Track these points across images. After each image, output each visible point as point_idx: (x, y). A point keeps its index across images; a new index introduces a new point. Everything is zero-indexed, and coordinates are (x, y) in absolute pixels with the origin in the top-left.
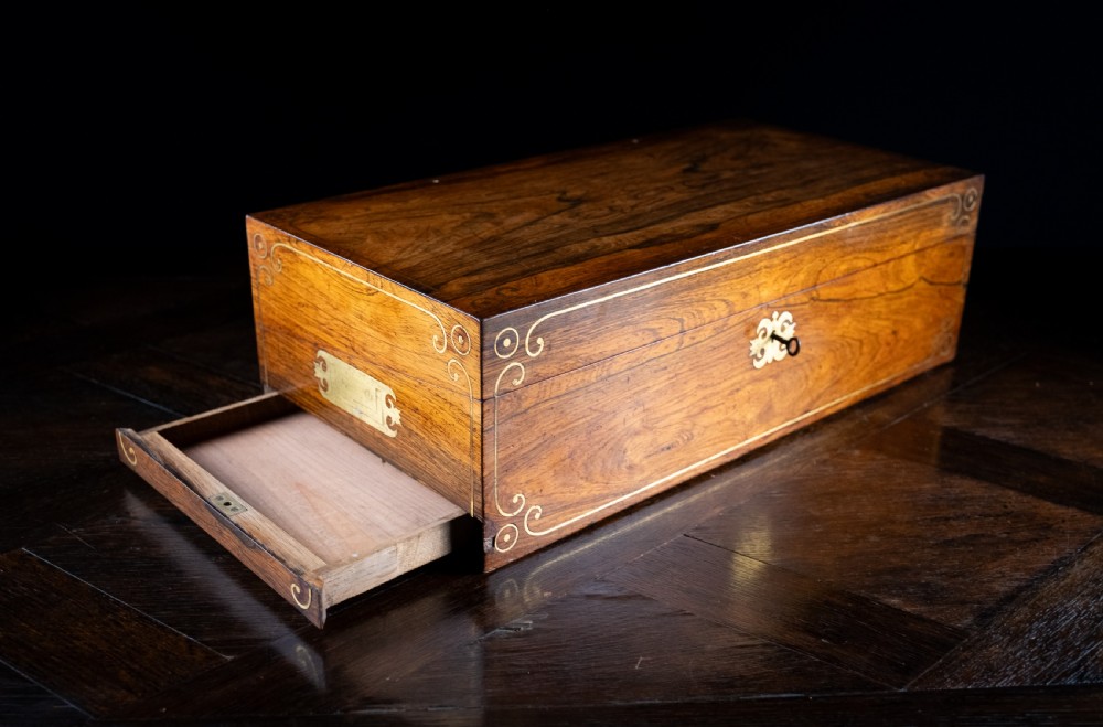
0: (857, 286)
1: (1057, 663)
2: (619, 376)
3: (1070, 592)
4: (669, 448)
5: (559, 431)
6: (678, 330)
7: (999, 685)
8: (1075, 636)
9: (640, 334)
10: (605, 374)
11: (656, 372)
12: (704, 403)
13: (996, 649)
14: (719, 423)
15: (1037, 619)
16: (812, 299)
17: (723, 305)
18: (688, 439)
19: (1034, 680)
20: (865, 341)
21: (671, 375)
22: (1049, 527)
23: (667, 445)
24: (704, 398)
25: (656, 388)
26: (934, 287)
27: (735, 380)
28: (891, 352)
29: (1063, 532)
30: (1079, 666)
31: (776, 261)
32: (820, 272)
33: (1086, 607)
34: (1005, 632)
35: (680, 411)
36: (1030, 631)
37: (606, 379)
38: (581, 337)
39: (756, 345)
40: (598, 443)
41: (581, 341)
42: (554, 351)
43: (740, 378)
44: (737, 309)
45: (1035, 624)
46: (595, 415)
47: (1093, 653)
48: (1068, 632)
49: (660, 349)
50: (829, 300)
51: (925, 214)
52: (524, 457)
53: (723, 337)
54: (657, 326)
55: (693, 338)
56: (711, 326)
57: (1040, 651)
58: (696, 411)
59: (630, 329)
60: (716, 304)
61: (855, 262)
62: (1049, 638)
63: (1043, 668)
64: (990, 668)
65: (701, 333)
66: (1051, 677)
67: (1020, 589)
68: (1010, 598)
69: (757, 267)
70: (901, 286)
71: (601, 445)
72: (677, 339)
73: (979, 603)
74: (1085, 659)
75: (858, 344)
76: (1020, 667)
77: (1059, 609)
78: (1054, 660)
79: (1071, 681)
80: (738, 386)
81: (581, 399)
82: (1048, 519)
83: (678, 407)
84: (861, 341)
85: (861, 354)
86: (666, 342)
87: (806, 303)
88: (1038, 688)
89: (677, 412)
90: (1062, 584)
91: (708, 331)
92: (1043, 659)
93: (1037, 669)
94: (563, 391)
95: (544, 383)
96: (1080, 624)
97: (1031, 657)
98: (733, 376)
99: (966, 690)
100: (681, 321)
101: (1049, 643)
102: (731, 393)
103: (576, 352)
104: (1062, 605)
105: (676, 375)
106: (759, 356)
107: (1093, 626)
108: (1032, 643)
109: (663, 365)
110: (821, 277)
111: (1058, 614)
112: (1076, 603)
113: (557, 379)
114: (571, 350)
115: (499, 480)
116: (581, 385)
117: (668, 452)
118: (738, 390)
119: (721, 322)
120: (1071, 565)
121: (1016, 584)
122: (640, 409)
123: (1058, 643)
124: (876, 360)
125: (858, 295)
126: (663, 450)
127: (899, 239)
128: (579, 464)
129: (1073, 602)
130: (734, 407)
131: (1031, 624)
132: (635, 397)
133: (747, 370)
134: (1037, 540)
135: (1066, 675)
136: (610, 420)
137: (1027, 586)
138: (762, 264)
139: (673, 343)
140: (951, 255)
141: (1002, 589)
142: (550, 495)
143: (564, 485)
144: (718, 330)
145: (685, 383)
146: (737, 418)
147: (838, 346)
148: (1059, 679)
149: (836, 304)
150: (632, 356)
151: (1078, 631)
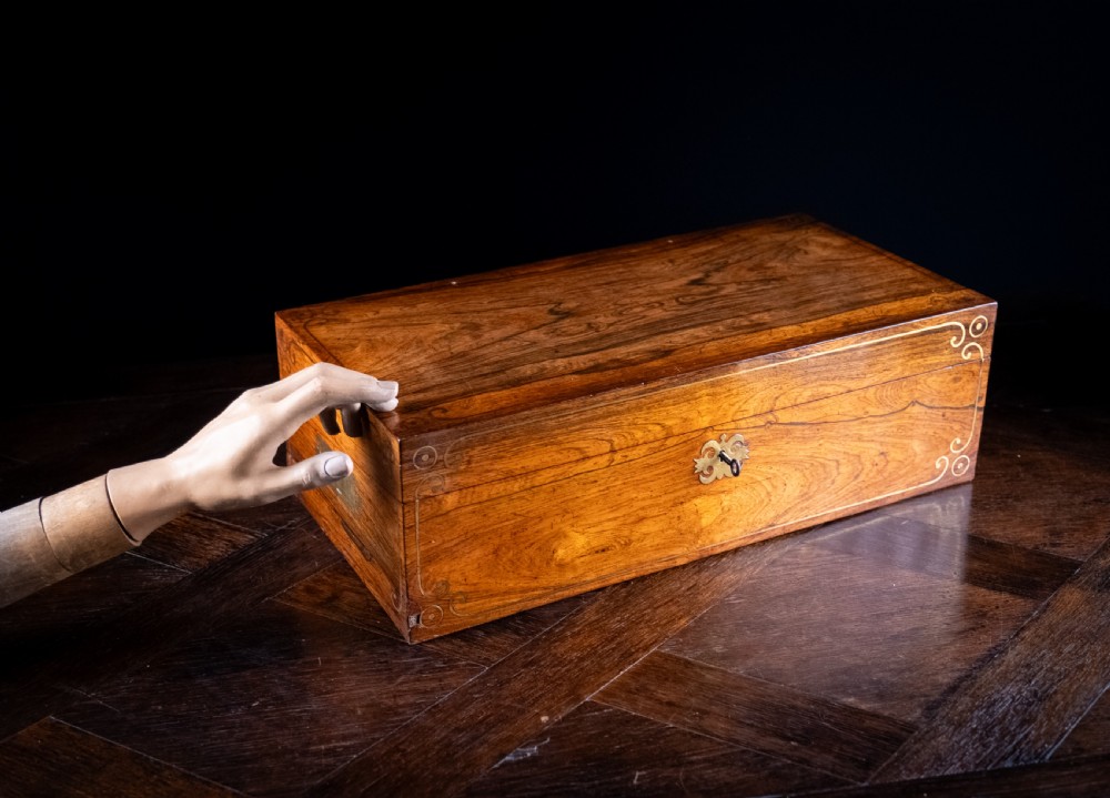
0: (825, 410)
1: (996, 748)
2: (544, 487)
3: (1005, 679)
4: (603, 551)
5: (481, 531)
6: (608, 450)
7: (947, 773)
8: (1010, 722)
9: (565, 452)
10: (528, 485)
11: (584, 484)
12: (642, 513)
13: (942, 739)
14: (663, 531)
15: (977, 708)
16: (769, 422)
17: (658, 428)
18: (626, 544)
19: (977, 766)
20: (842, 461)
21: (602, 488)
22: (984, 615)
23: (601, 548)
24: (643, 508)
25: (586, 498)
26: (935, 411)
27: (678, 494)
28: (880, 472)
29: (997, 619)
30: (1015, 749)
31: (718, 389)
32: (777, 398)
33: (1019, 692)
34: (950, 722)
35: (615, 519)
36: (971, 720)
37: (530, 489)
38: (502, 454)
39: (701, 463)
40: (523, 543)
41: (502, 457)
42: (473, 465)
43: (684, 492)
44: (676, 431)
45: (976, 713)
46: (519, 519)
47: (1026, 736)
48: (1004, 718)
49: (589, 465)
50: (791, 424)
51: (916, 343)
52: (446, 550)
53: (659, 457)
54: (584, 446)
55: (626, 456)
56: (647, 447)
57: (981, 738)
58: (632, 519)
59: (555, 448)
60: (651, 427)
61: (821, 389)
62: (988, 725)
63: (984, 754)
64: (939, 758)
65: (634, 452)
66: (991, 761)
67: (961, 680)
68: (953, 689)
69: (697, 395)
70: (888, 410)
71: (527, 544)
72: (607, 457)
73: (925, 696)
74: (1019, 743)
75: (834, 464)
76: (964, 755)
77: (996, 696)
78: (993, 745)
79: (1008, 764)
80: (682, 500)
81: (503, 506)
82: (983, 606)
83: (611, 516)
84: (837, 461)
85: (839, 474)
86: (594, 460)
87: (761, 427)
88: (980, 772)
89: (610, 520)
90: (998, 671)
91: (642, 450)
92: (984, 745)
93: (978, 756)
94: (485, 498)
95: (465, 491)
96: (1015, 709)
97: (973, 744)
98: (675, 491)
99: (919, 780)
100: (610, 441)
101: (988, 729)
102: (675, 505)
103: (497, 466)
104: (998, 692)
105: (608, 488)
106: (706, 472)
107: (1026, 710)
108: (974, 731)
109: (592, 479)
110: (778, 403)
111: (995, 701)
112: (1011, 689)
113: (477, 489)
114: (491, 464)
115: (422, 568)
116: (503, 494)
117: (604, 554)
118: (682, 503)
119: (657, 444)
120: (1005, 652)
121: (957, 674)
122: (568, 516)
123: (996, 729)
124: (860, 479)
125: (829, 419)
126: (597, 552)
127: (880, 366)
128: (504, 559)
129: (1008, 688)
130: (679, 517)
131: (972, 712)
132: (563, 505)
133: (691, 485)
134: (973, 629)
135: (1004, 758)
136: (535, 524)
137: (967, 676)
138: (704, 391)
139: (604, 460)
140: (956, 380)
141: (946, 680)
142: (475, 585)
143: (489, 576)
144: (654, 451)
145: (619, 495)
146: (684, 528)
147: (807, 465)
148: (998, 763)
149: (800, 427)
150: (559, 471)
151: (1013, 716)
